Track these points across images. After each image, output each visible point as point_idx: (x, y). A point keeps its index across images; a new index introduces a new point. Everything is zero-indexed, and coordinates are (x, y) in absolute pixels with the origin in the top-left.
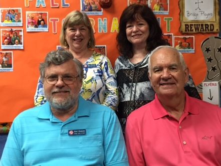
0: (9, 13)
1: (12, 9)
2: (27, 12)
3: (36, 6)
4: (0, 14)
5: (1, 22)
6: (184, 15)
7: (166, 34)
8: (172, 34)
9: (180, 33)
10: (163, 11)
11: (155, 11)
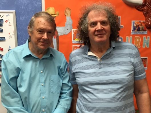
4: (73, 34)
5: (73, 40)
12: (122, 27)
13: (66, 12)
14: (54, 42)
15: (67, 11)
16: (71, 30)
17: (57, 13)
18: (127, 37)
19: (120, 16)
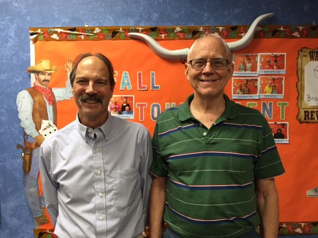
3: (120, 89)
6: (303, 99)
7: (280, 123)
8: (288, 123)
9: (298, 122)
10: (276, 95)
11: (266, 94)
12: (158, 87)
13: (67, 67)
14: (50, 111)
15: (68, 64)
17: (54, 67)
18: (166, 104)
19: (154, 72)
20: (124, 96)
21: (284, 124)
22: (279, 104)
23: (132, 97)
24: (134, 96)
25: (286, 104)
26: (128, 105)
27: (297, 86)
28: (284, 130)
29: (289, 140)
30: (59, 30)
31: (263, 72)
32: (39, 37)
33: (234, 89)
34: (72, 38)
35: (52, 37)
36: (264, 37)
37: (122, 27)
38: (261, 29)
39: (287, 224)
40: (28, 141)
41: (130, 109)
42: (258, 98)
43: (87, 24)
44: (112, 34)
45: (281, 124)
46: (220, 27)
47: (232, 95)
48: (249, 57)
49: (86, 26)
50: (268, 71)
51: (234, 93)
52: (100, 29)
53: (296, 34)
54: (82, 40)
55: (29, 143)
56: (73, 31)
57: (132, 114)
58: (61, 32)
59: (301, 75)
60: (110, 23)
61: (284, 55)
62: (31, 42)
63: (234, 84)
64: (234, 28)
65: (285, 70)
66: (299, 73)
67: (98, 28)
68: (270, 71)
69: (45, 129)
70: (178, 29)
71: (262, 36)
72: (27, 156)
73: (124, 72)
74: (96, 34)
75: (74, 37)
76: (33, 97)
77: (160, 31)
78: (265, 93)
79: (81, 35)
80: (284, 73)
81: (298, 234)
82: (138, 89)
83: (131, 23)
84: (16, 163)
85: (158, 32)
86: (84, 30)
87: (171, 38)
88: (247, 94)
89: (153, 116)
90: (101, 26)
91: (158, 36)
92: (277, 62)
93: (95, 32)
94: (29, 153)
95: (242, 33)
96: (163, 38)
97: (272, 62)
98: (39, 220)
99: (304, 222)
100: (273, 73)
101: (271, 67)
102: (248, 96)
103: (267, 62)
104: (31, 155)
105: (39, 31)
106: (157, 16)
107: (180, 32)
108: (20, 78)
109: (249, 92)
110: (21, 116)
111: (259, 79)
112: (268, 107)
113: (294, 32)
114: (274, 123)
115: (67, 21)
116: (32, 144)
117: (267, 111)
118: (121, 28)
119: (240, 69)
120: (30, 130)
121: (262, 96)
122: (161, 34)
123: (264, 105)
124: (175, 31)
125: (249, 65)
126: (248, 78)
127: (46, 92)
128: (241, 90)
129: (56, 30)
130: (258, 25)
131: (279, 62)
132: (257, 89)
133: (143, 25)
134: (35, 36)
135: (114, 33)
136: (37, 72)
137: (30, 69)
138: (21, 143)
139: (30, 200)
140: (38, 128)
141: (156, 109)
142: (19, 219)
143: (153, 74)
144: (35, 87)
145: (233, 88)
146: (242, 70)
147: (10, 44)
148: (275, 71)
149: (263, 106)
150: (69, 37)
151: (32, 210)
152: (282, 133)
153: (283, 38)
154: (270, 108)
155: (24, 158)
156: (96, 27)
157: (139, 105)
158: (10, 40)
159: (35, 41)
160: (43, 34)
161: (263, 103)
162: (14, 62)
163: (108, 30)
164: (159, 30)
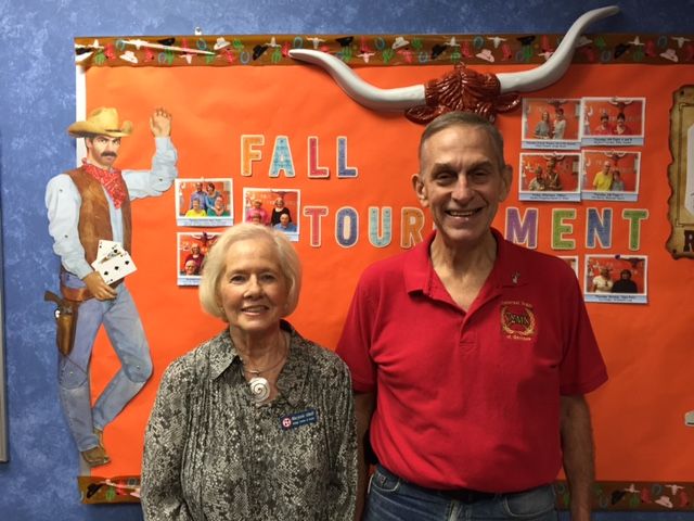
0: (200, 192)
1: (208, 180)
2: (246, 191)
3: (270, 174)
4: (178, 194)
5: (178, 216)
6: (683, 204)
7: (627, 257)
8: (645, 257)
9: (670, 255)
10: (622, 192)
11: (597, 191)
12: (353, 172)
13: (154, 124)
14: (116, 222)
15: (156, 119)
16: (173, 181)
17: (127, 125)
18: (371, 209)
19: (345, 138)
20: (277, 190)
21: (638, 260)
22: (627, 214)
23: (296, 193)
24: (299, 191)
25: (644, 214)
26: (286, 211)
27: (669, 174)
28: (636, 272)
29: (648, 297)
30: (139, 43)
31: (591, 140)
32: (95, 58)
33: (523, 179)
34: (167, 61)
35: (122, 57)
36: (596, 61)
37: (275, 35)
38: (591, 41)
39: (638, 485)
40: (68, 284)
41: (290, 221)
42: (579, 200)
43: (199, 30)
44: (252, 52)
45: (630, 260)
46: (495, 36)
47: (520, 191)
48: (561, 107)
49: (197, 33)
50: (603, 140)
51: (525, 187)
52: (227, 40)
53: (669, 55)
54: (188, 65)
55: (71, 290)
56: (169, 44)
57: (295, 231)
58: (142, 48)
59: (680, 147)
60: (251, 28)
61: (640, 103)
62: (78, 69)
63: (523, 167)
64: (526, 41)
65: (643, 136)
66: (675, 145)
67: (222, 39)
68: (607, 139)
69: (105, 260)
70: (400, 41)
71: (591, 58)
72: (66, 318)
73: (279, 137)
74: (218, 52)
75: (170, 58)
76: (80, 190)
77: (359, 46)
78: (596, 188)
79: (185, 53)
80: (641, 143)
81: (664, 509)
82: (309, 176)
83: (296, 28)
84: (43, 332)
85: (355, 48)
86: (192, 42)
87: (385, 62)
88: (554, 190)
89: (341, 237)
90: (230, 33)
91: (354, 56)
92: (625, 117)
93: (216, 47)
94: (70, 311)
95: (544, 51)
96: (367, 61)
97: (613, 119)
98: (90, 457)
99: (677, 484)
100: (615, 144)
101: (611, 129)
102: (554, 196)
103: (602, 119)
104: (74, 316)
105: (96, 45)
106: (355, 11)
107: (406, 48)
108: (53, 148)
109: (559, 186)
110: (54, 231)
111: (582, 156)
112: (602, 221)
113: (664, 51)
114: (613, 256)
115: (156, 24)
116: (77, 291)
117: (600, 230)
118: (273, 39)
119: (538, 133)
120: (74, 260)
121: (589, 195)
122: (363, 52)
123: (593, 215)
124: (394, 47)
125: (559, 125)
126: (558, 154)
127: (109, 178)
128: (540, 180)
129: (132, 42)
130: (583, 33)
131: (629, 119)
132: (577, 179)
133: (322, 33)
134: (87, 55)
135: (258, 50)
136: (90, 136)
137: (74, 127)
138: (55, 289)
139: (71, 414)
140: (90, 257)
141: (347, 220)
142: (46, 454)
143: (342, 142)
144: (85, 168)
145: (521, 175)
146: (544, 135)
147: (32, 74)
148: (621, 139)
149: (590, 217)
150: (159, 57)
151: (75, 435)
152: (632, 279)
153: (641, 63)
154: (607, 224)
155: (59, 322)
156: (219, 36)
157: (310, 211)
158: (34, 65)
159: (87, 65)
160: (103, 51)
161: (590, 211)
162: (43, 113)
163: (243, 43)
164: (359, 43)
